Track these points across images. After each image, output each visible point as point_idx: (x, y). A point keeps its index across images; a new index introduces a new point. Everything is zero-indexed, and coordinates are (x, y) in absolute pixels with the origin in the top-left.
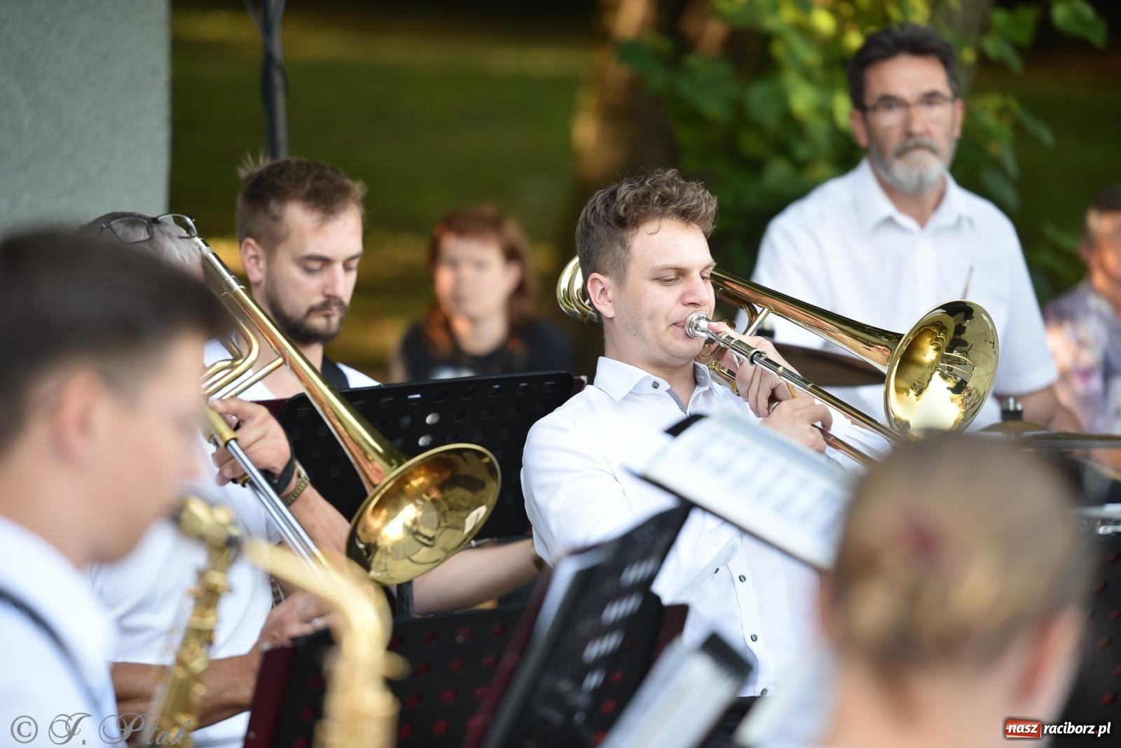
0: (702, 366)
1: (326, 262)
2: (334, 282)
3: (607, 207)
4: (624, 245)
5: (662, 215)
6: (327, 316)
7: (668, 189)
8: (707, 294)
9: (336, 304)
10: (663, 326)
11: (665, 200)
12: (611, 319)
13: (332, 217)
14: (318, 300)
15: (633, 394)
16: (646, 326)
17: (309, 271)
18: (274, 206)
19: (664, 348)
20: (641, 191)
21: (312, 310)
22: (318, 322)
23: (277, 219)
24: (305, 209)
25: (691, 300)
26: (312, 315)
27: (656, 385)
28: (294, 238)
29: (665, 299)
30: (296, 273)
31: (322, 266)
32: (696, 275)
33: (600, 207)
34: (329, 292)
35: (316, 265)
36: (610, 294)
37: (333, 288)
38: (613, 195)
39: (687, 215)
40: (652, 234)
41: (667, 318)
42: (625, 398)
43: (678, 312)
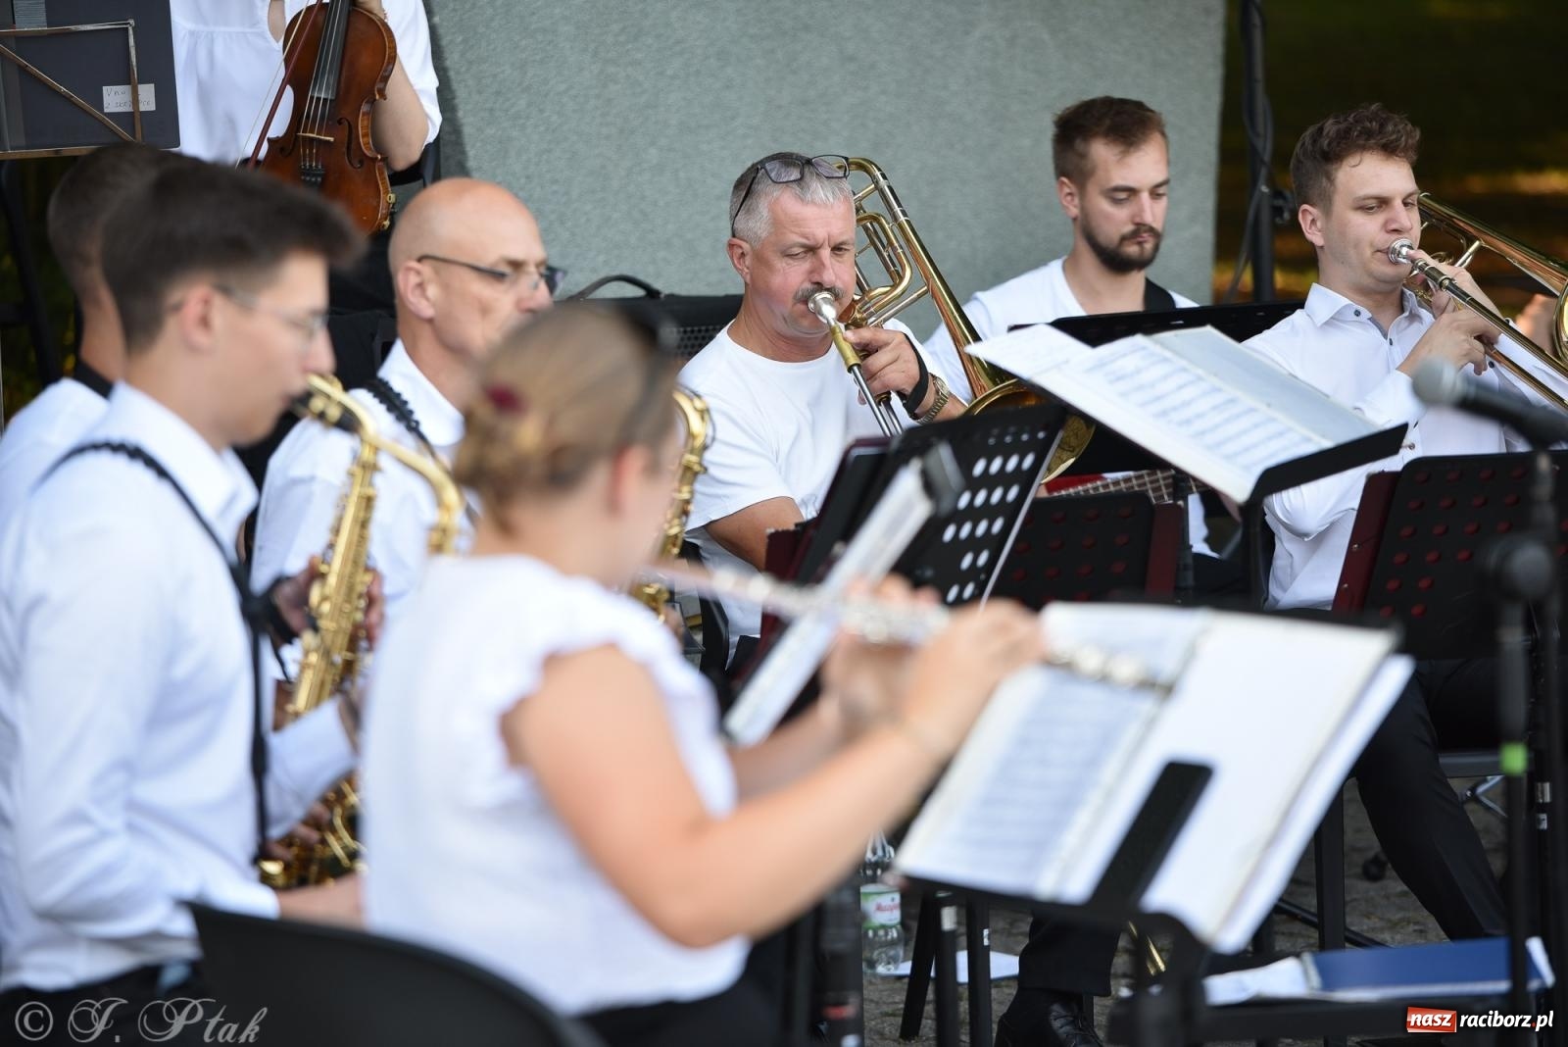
0: (1408, 292)
1: (1132, 192)
2: (1141, 210)
3: (1315, 142)
4: (1330, 179)
5: (1364, 148)
6: (1140, 244)
7: (1369, 125)
8: (1411, 221)
9: (1145, 232)
10: (1368, 252)
11: (1368, 134)
12: (1322, 247)
13: (1132, 149)
14: (1129, 228)
15: (1334, 321)
16: (1352, 252)
17: (1117, 202)
18: (1079, 144)
19: (1371, 274)
20: (1343, 126)
21: (1124, 239)
22: (1132, 250)
23: (1083, 156)
24: (1106, 144)
25: (1394, 226)
26: (1126, 242)
27: (1357, 313)
28: (1100, 173)
29: (1368, 228)
30: (1105, 206)
31: (1129, 196)
32: (1398, 203)
33: (1308, 141)
34: (1138, 220)
35: (1123, 195)
36: (1319, 224)
37: (1141, 216)
38: (1321, 129)
39: (1389, 150)
40: (1354, 166)
41: (1372, 245)
42: (1326, 323)
43: (1382, 239)
